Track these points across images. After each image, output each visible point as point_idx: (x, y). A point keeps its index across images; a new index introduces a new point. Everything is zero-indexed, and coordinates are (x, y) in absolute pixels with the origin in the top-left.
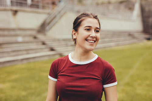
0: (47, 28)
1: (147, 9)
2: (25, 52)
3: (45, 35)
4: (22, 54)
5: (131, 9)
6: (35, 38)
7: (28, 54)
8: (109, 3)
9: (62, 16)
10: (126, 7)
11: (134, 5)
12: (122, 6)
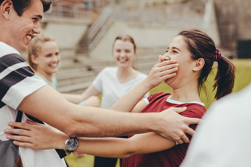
0: (91, 46)
1: (224, 11)
2: (68, 82)
3: (88, 56)
4: (66, 85)
5: (200, 11)
6: (76, 61)
7: (73, 84)
8: (166, 3)
9: (109, 28)
10: (192, 8)
11: (204, 6)
12: (186, 8)
